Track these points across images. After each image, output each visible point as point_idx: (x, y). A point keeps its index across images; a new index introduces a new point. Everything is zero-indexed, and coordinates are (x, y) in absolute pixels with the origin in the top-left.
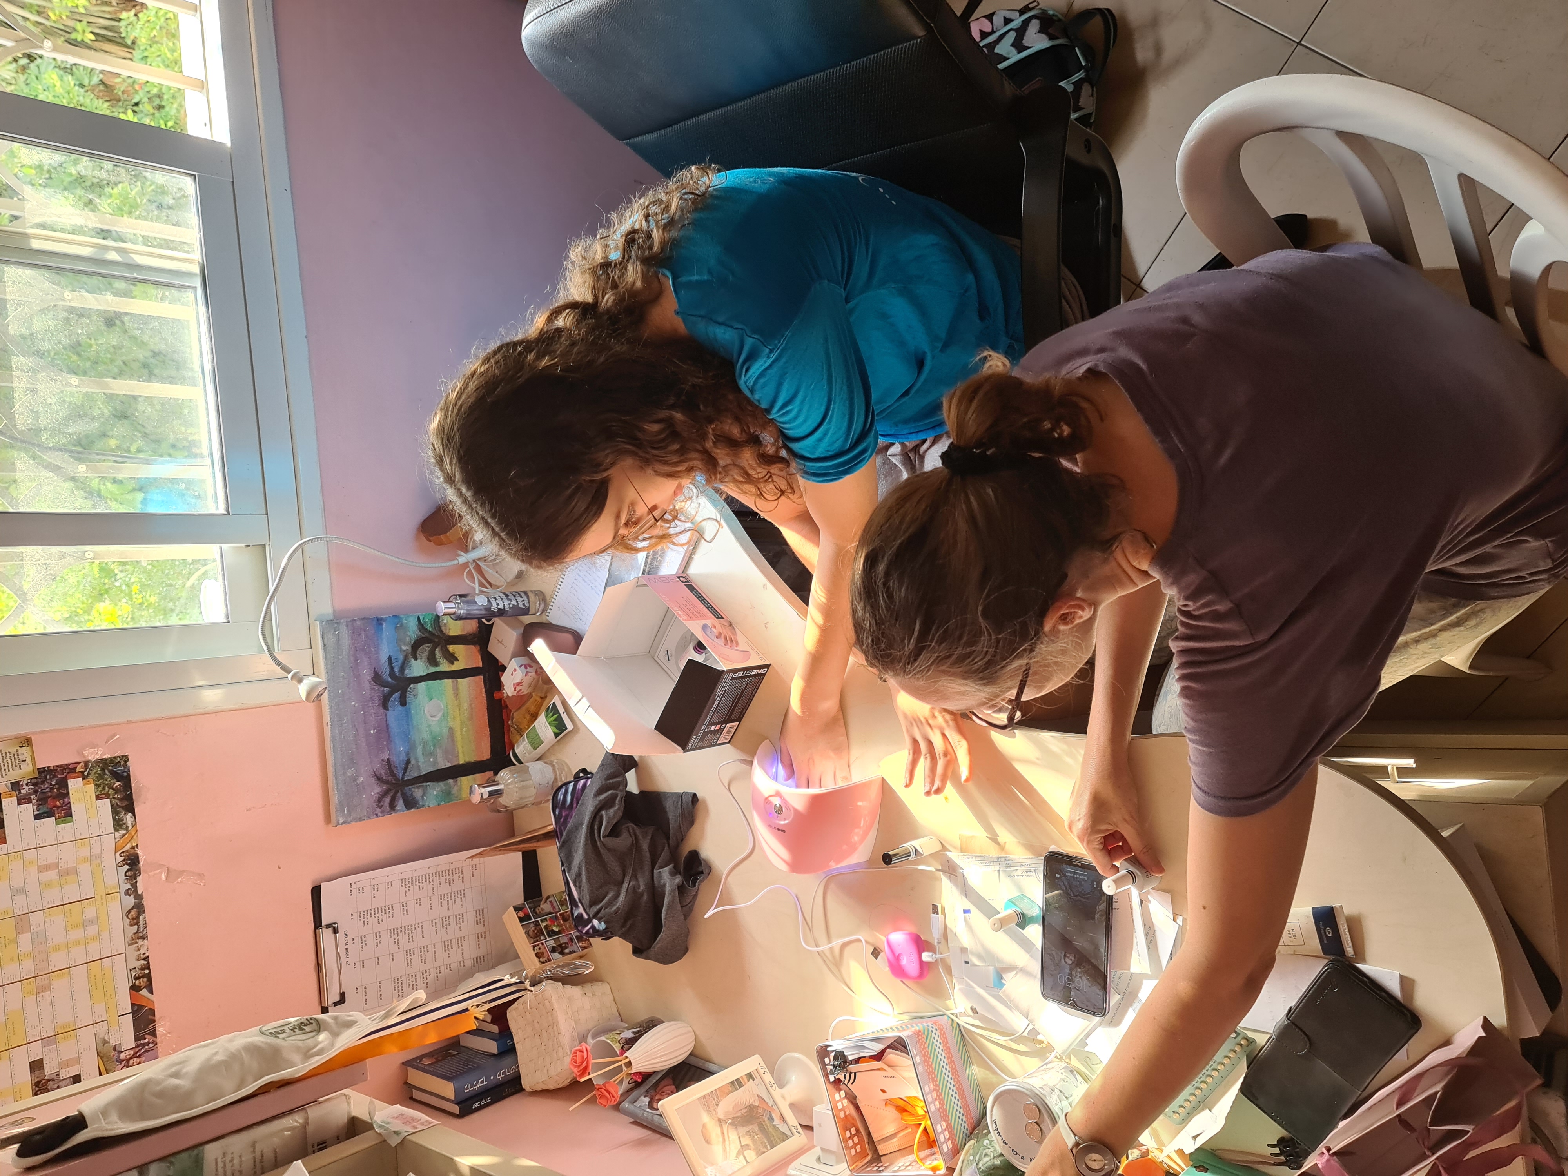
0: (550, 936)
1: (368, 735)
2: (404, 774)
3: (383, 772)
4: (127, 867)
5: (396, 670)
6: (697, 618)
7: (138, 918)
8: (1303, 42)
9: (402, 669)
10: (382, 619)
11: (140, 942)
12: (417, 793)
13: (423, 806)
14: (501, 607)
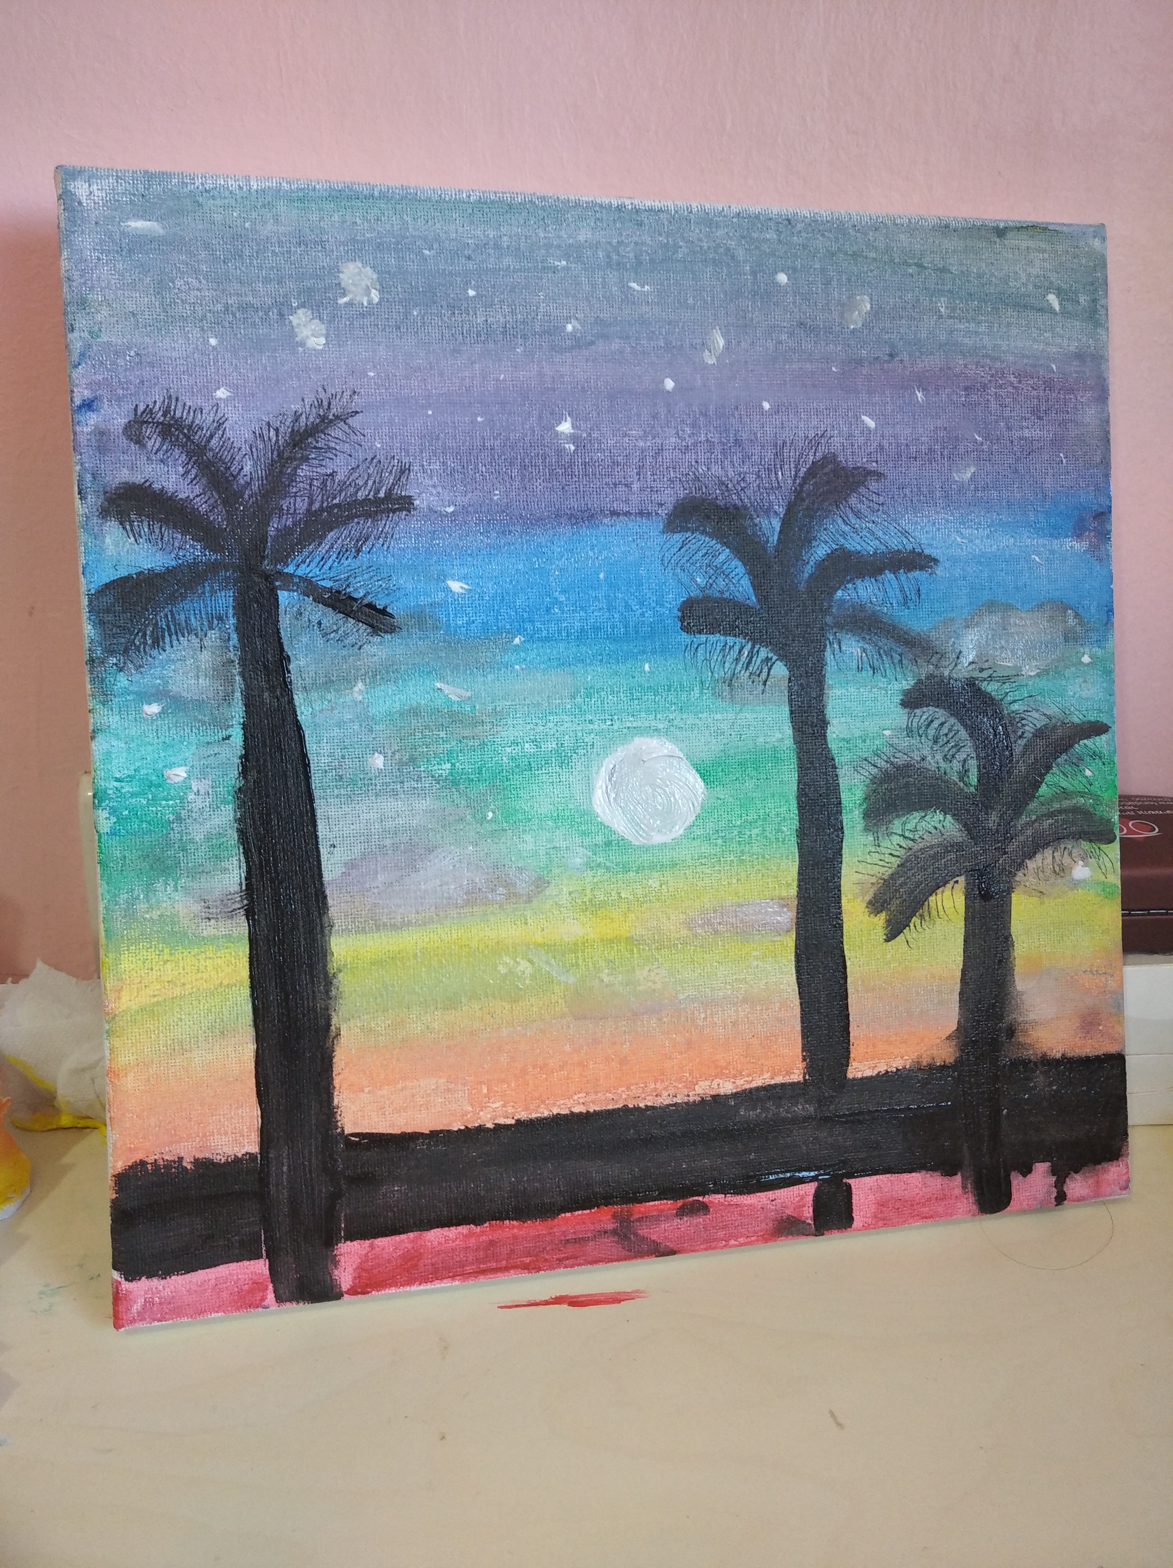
1: (552, 404)
2: (310, 589)
3: (338, 465)
5: (862, 592)
10: (1104, 536)
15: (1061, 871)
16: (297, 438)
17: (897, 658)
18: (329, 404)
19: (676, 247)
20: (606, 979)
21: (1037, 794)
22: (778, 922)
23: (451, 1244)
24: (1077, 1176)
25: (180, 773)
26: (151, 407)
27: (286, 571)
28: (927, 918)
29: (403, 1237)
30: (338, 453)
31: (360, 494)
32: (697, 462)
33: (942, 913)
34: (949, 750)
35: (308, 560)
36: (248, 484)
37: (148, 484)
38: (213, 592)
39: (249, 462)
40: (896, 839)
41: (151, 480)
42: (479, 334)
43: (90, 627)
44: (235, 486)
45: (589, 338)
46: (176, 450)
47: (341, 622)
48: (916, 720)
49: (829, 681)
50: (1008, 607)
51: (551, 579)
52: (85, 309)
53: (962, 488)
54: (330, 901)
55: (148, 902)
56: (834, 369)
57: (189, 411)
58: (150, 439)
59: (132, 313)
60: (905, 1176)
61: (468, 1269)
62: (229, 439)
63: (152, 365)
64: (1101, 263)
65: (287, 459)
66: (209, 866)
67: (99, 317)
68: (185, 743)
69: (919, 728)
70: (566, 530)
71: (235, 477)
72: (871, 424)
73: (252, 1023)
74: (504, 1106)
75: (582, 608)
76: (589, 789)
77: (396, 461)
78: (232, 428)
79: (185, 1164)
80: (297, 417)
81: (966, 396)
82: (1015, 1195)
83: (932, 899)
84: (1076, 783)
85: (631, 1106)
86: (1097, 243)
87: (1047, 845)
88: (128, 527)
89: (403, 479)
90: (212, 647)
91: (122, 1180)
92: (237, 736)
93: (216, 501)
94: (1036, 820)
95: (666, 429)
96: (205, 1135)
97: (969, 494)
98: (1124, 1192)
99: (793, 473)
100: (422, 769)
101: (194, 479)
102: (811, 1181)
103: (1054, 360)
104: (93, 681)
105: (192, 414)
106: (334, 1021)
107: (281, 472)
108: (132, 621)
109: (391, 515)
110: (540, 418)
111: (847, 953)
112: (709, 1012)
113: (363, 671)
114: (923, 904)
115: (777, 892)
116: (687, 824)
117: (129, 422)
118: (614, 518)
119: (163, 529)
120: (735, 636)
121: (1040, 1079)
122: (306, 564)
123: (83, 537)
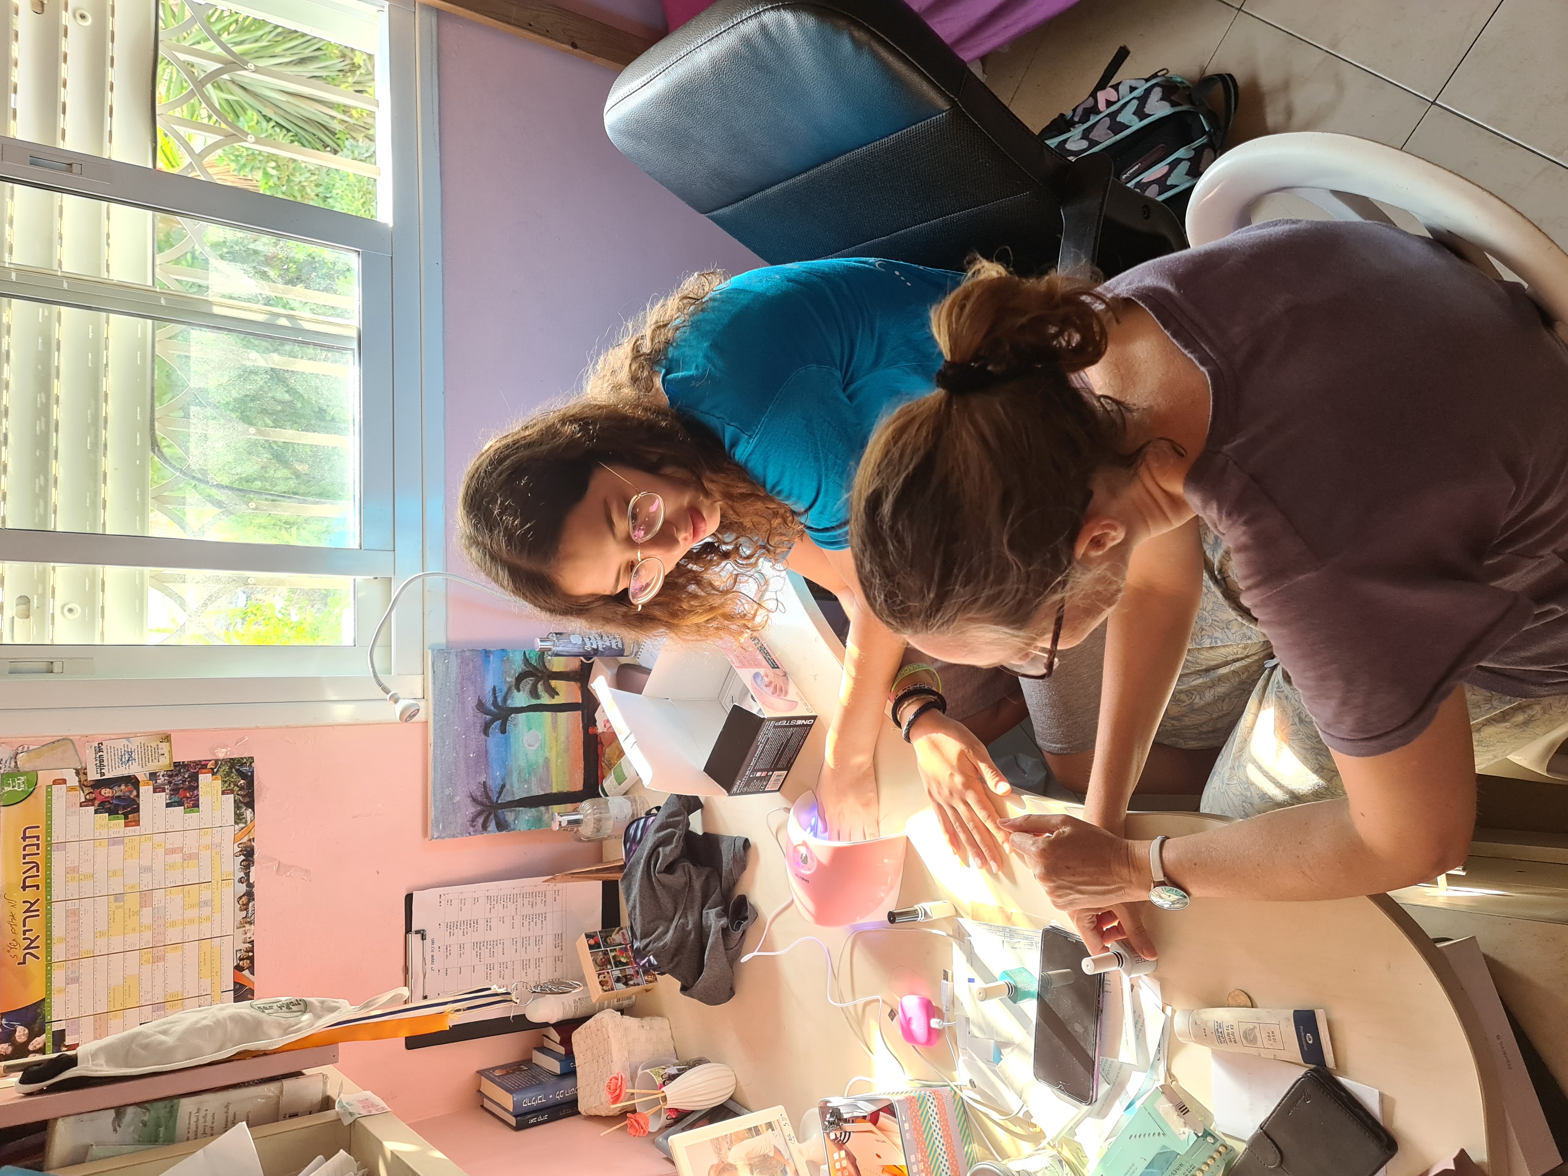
0: (616, 966)
1: (467, 758)
2: (498, 798)
3: (479, 794)
4: (242, 857)
5: (499, 700)
6: (751, 666)
7: (247, 904)
8: (1437, 102)
9: (505, 699)
10: (490, 651)
11: (247, 926)
12: (510, 816)
13: (514, 829)
14: (595, 646)
17: (511, 693)
19: (441, 736)
22: (554, 715)
25: (526, 817)
27: (495, 802)
32: (477, 731)
33: (555, 685)
34: (527, 683)
35: (494, 798)
36: (481, 808)
38: (498, 813)
39: (478, 808)
41: (481, 823)
42: (456, 771)
45: (456, 751)
46: (476, 819)
47: (503, 792)
48: (522, 689)
49: (514, 706)
50: (502, 671)
51: (497, 757)
54: (547, 793)
56: (461, 706)
57: (469, 817)
62: (474, 812)
65: (477, 802)
70: (489, 755)
72: (470, 698)
74: (581, 763)
75: (502, 751)
76: (531, 751)
77: (478, 785)
81: (465, 679)
83: (552, 686)
86: (434, 648)
88: (488, 827)
89: (481, 783)
93: (484, 813)
95: (471, 737)
97: (482, 679)
99: (479, 713)
100: (527, 778)
101: (480, 817)
104: (512, 831)
107: (480, 803)
109: (486, 784)
110: (470, 760)
111: (561, 703)
112: (569, 728)
113: (511, 789)
115: (550, 716)
116: (537, 733)
118: (487, 746)
119: (489, 821)
120: (507, 724)
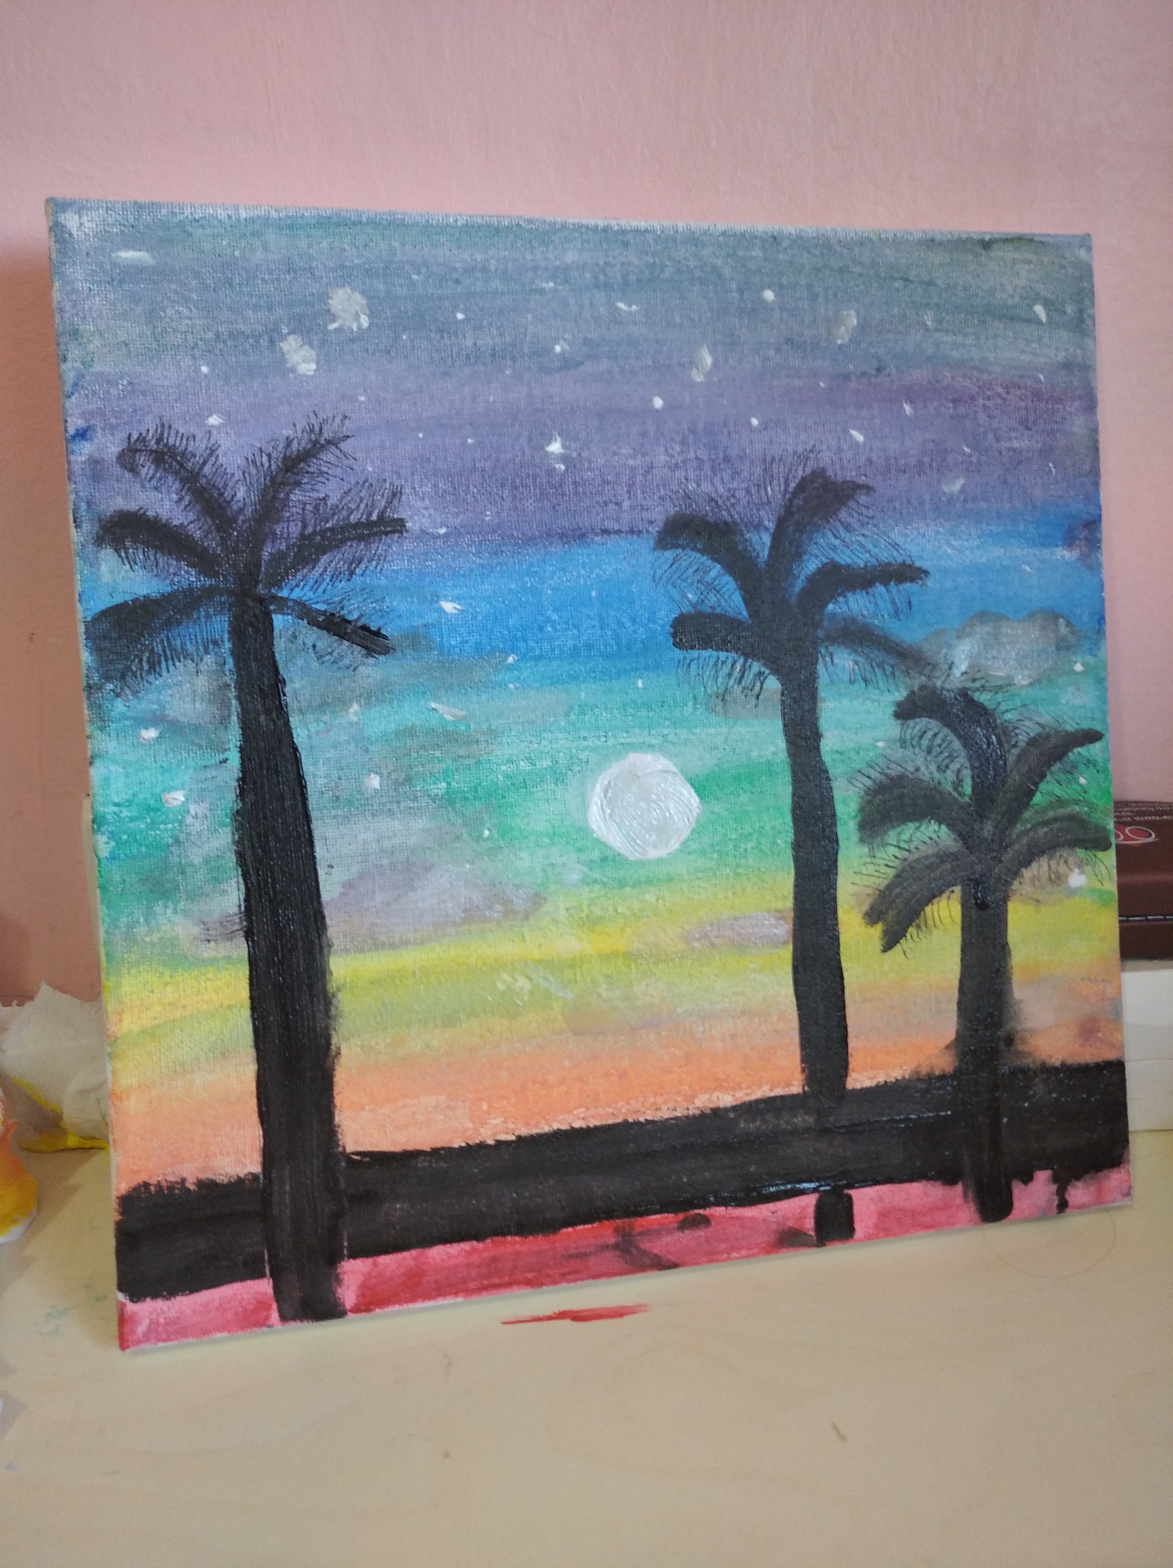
1: (542, 425)
3: (330, 489)
5: (853, 604)
9: (855, 636)
10: (1094, 543)
15: (1057, 879)
16: (290, 463)
17: (889, 669)
18: (321, 429)
19: (663, 266)
20: (604, 994)
21: (1032, 803)
22: (775, 935)
23: (453, 1261)
24: (1079, 1184)
25: (179, 797)
26: (144, 435)
27: (280, 595)
28: (924, 928)
29: (406, 1254)
30: (330, 477)
31: (352, 517)
32: (687, 479)
33: (938, 922)
34: (943, 761)
35: (302, 584)
36: (241, 510)
37: (142, 511)
38: (208, 617)
39: (242, 488)
40: (892, 850)
41: (145, 507)
42: (468, 357)
43: (87, 654)
44: (229, 513)
45: (578, 359)
46: (170, 478)
47: (335, 644)
48: (909, 731)
49: (822, 693)
50: (999, 618)
51: (544, 598)
52: (77, 339)
53: (951, 500)
54: (328, 921)
55: (148, 924)
56: (822, 384)
57: (182, 439)
58: (143, 466)
59: (124, 342)
60: (907, 1186)
61: (472, 1285)
62: (222, 465)
63: (144, 393)
64: (1086, 273)
65: (280, 484)
66: (207, 889)
67: (91, 347)
68: (183, 767)
69: (912, 739)
70: (557, 549)
71: (228, 503)
72: (859, 437)
73: (252, 1043)
74: (505, 1122)
75: (575, 626)
76: (584, 807)
77: (388, 484)
78: (224, 455)
79: (188, 1185)
80: (289, 442)
81: (955, 408)
82: (1016, 1203)
83: (928, 909)
84: (1070, 791)
85: (631, 1120)
86: (1082, 253)
87: (1042, 853)
88: (123, 555)
89: (395, 502)
90: (208, 671)
91: (127, 1202)
92: (234, 759)
93: (210, 528)
94: (1031, 829)
95: (656, 447)
96: (207, 1156)
97: (959, 505)
98: (1126, 1199)
99: (782, 488)
100: (418, 789)
101: (189, 505)
102: (813, 1192)
103: (1042, 371)
104: (90, 707)
105: (184, 441)
106: (335, 1040)
107: (274, 497)
108: (128, 647)
109: (383, 537)
110: (530, 439)
111: (844, 964)
112: (707, 1025)
113: (358, 693)
114: (919, 914)
115: (773, 906)
116: (683, 838)
117: (123, 451)
118: (605, 536)
119: (158, 556)
120: (727, 651)
121: (1039, 1088)
122: (300, 588)
123: (78, 564)
